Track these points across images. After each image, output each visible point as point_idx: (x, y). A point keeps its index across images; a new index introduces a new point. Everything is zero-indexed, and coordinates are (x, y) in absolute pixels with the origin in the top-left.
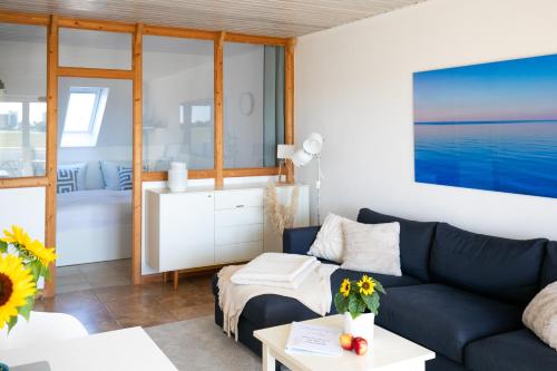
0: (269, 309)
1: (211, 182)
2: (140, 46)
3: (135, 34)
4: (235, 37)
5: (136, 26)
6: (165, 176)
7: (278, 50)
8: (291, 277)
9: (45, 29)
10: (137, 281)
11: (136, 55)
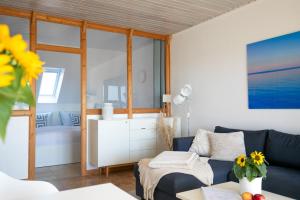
0: (177, 182)
1: (126, 115)
2: (85, 34)
3: (82, 27)
4: (139, 33)
5: (83, 22)
6: (100, 112)
7: (161, 42)
8: (188, 162)
9: (28, 21)
10: (84, 173)
11: (83, 40)
